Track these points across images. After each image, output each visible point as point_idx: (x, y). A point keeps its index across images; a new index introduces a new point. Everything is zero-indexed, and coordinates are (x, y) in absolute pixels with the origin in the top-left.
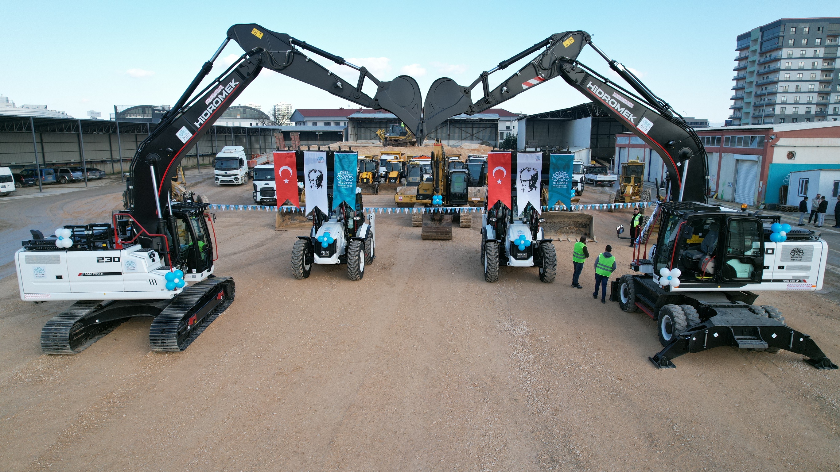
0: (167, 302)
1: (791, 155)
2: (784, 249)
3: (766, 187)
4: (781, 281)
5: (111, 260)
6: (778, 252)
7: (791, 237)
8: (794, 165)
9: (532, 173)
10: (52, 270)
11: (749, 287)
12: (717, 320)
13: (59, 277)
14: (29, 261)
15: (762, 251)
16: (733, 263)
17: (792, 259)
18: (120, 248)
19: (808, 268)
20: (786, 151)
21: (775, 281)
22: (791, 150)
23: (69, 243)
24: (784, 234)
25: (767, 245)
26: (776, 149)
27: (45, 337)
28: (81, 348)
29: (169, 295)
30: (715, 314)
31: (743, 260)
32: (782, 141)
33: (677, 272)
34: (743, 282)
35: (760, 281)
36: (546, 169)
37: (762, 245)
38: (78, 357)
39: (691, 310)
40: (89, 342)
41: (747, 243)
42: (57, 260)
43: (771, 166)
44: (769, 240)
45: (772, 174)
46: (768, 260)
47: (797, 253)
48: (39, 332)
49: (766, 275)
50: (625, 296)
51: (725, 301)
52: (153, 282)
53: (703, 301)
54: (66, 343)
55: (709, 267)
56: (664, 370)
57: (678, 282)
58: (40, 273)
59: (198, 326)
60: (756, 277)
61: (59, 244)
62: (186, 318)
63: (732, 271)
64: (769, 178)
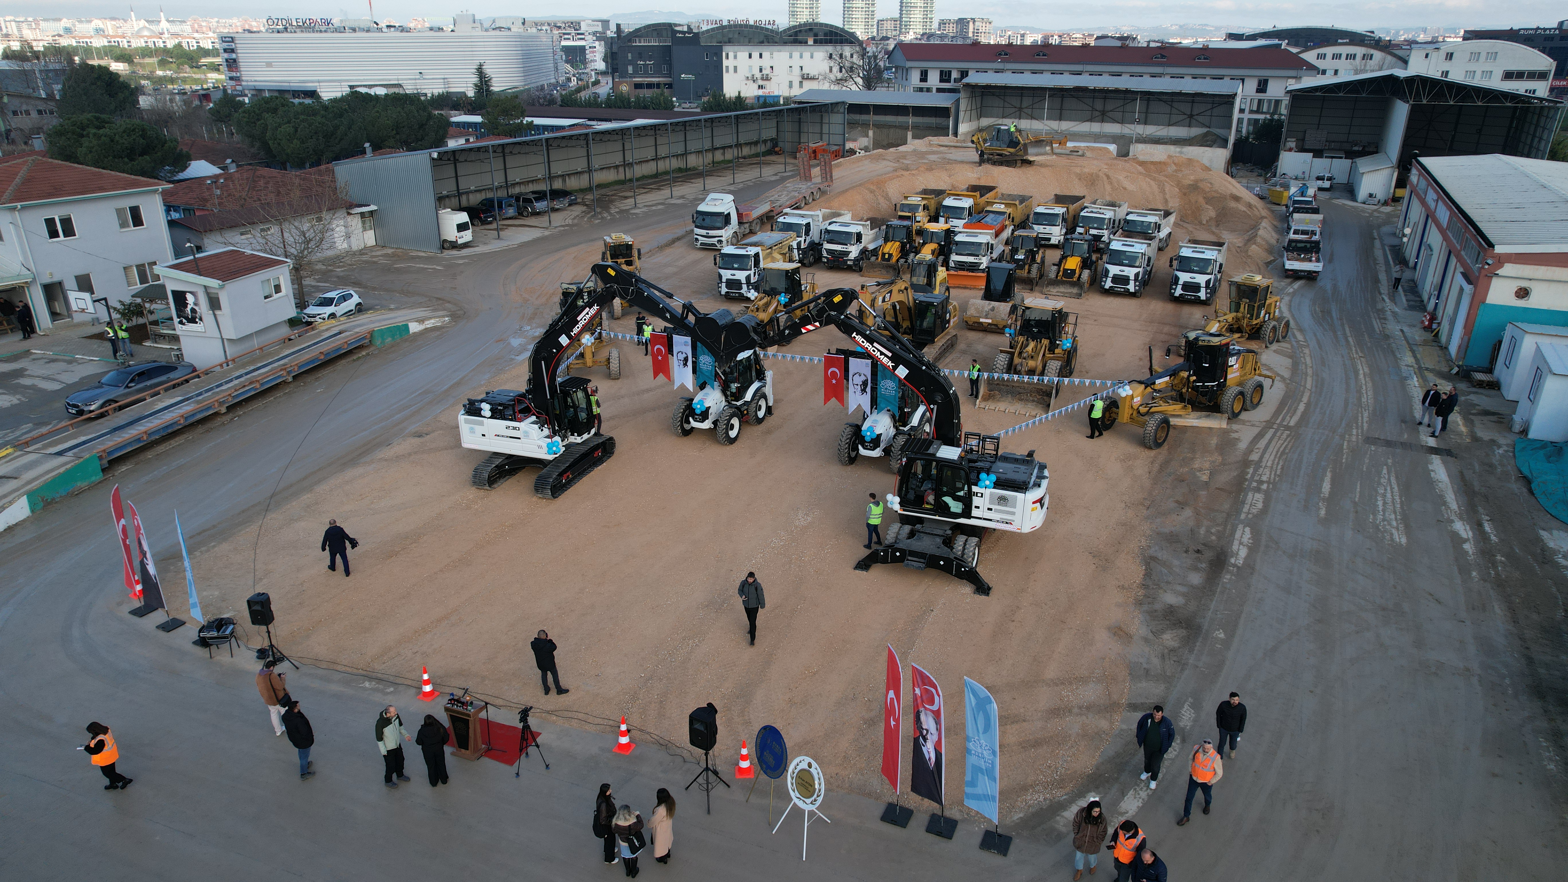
0: (550, 462)
1: (1523, 293)
2: (991, 493)
3: (1469, 339)
4: (991, 520)
5: (514, 428)
6: (986, 497)
7: (998, 484)
8: (1526, 310)
10: (479, 430)
11: (961, 520)
12: (904, 543)
13: (484, 435)
14: (466, 421)
15: (971, 493)
16: (948, 500)
17: (999, 504)
18: (520, 420)
19: (1013, 513)
20: (1515, 285)
21: (985, 519)
22: (1524, 284)
23: (488, 414)
24: (990, 482)
25: (975, 489)
26: (1495, 282)
27: (475, 476)
28: (495, 486)
29: (551, 457)
30: (912, 537)
31: (956, 498)
32: (1508, 269)
33: (897, 499)
34: (956, 516)
35: (969, 516)
37: (970, 489)
38: (493, 492)
40: (501, 481)
41: (959, 485)
42: (482, 424)
43: (1482, 307)
44: (976, 485)
45: (1483, 320)
46: (976, 501)
47: (1002, 500)
48: (470, 473)
49: (976, 513)
52: (540, 447)
54: (486, 482)
57: (899, 507)
58: (472, 431)
59: (573, 478)
60: (967, 513)
61: (483, 413)
62: (561, 475)
63: (948, 505)
64: (1476, 324)
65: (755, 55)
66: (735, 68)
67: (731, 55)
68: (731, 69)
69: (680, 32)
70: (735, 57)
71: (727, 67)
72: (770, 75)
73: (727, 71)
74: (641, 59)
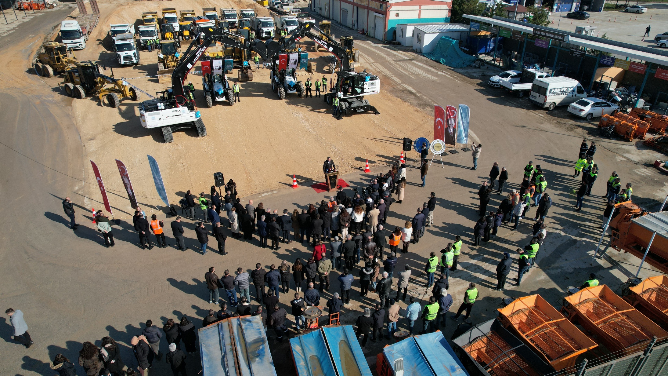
1: (397, 15)
2: (369, 83)
4: (369, 92)
5: (176, 111)
6: (368, 84)
7: (370, 80)
9: (295, 60)
10: (157, 117)
11: (361, 95)
12: (353, 106)
13: (160, 119)
14: (149, 115)
15: (363, 85)
16: (356, 89)
17: (371, 86)
19: (375, 88)
22: (397, 12)
23: (163, 108)
24: (368, 79)
29: (197, 119)
30: (352, 103)
31: (359, 88)
32: (393, 8)
33: (342, 93)
34: (359, 94)
35: (364, 93)
36: (299, 59)
37: (363, 83)
39: (346, 103)
41: (359, 83)
42: (159, 114)
44: (365, 82)
46: (365, 87)
47: (372, 84)
49: (365, 91)
50: (329, 100)
51: (355, 99)
52: (191, 116)
53: (349, 100)
55: (350, 91)
56: (340, 120)
57: (342, 96)
58: (153, 118)
60: (362, 92)
61: (160, 108)
63: (356, 91)
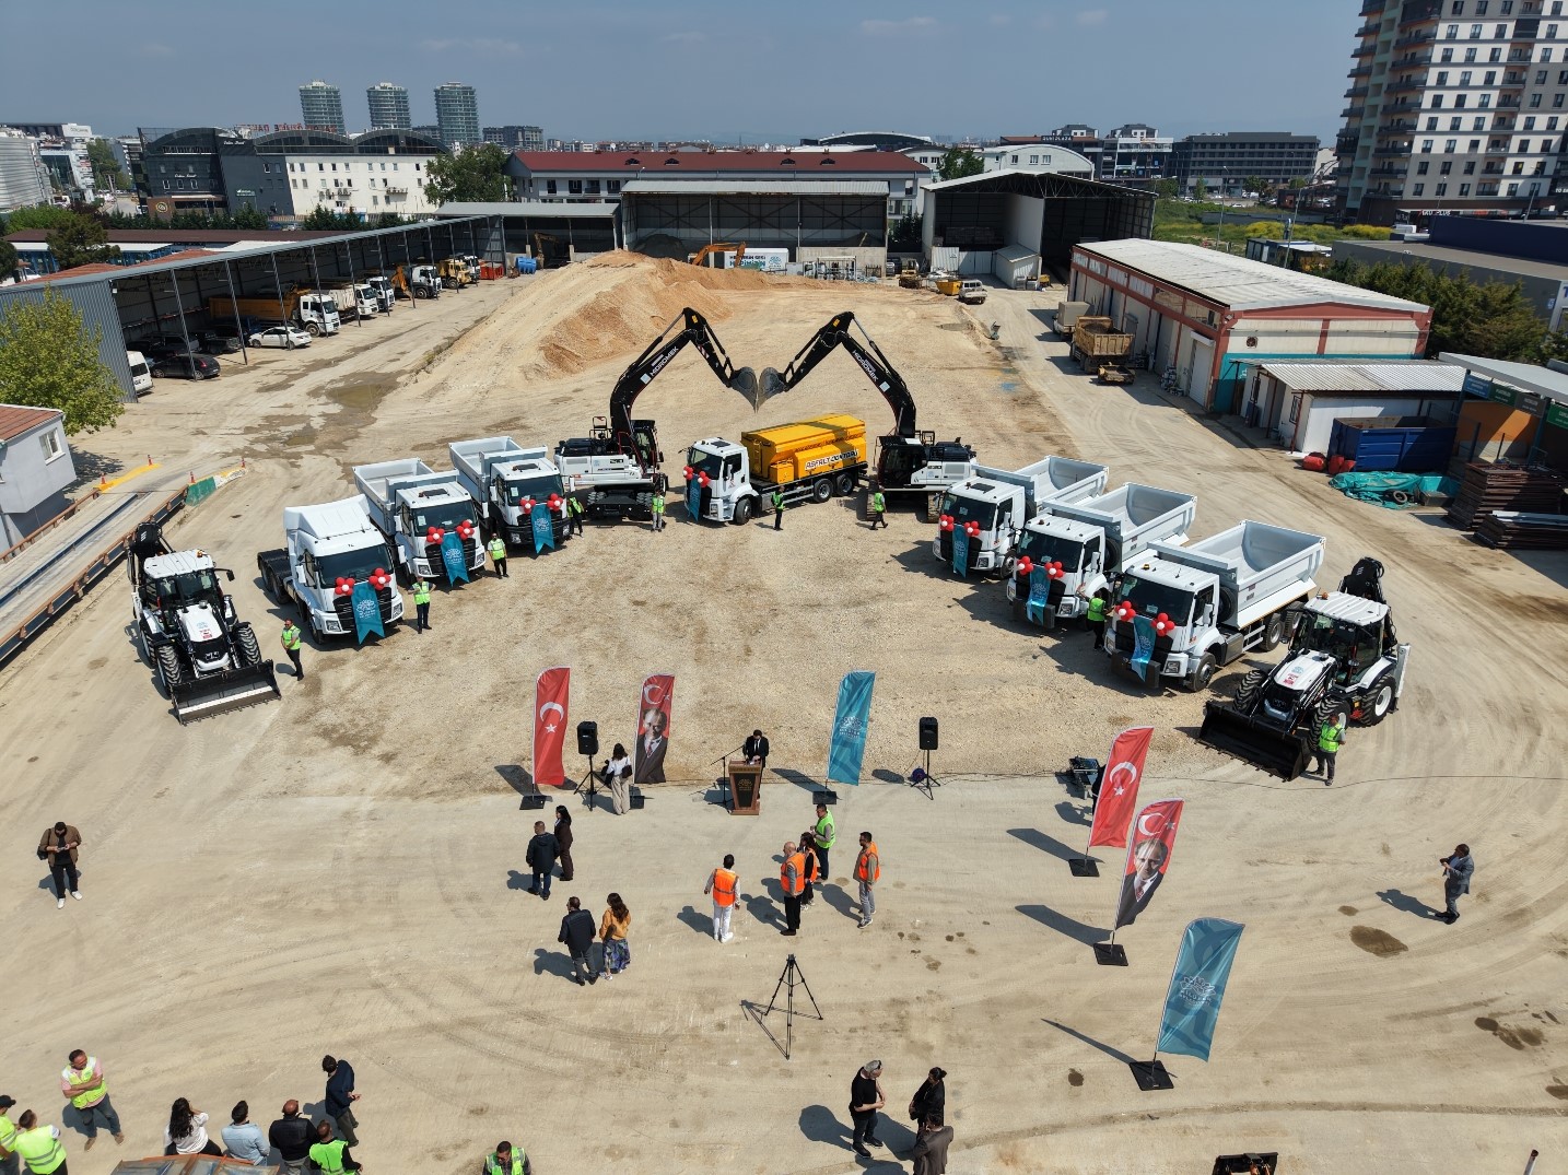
1: (1252, 342)
8: (1255, 355)
22: (1253, 335)
32: (1240, 324)
43: (1224, 357)
65: (327, 166)
66: (305, 181)
67: (297, 166)
68: (300, 183)
69: (228, 139)
70: (303, 169)
71: (294, 181)
72: (349, 190)
73: (295, 186)
74: (178, 171)
